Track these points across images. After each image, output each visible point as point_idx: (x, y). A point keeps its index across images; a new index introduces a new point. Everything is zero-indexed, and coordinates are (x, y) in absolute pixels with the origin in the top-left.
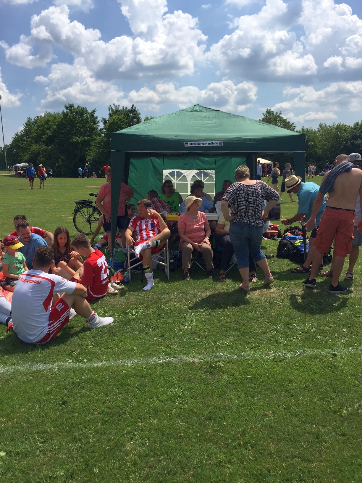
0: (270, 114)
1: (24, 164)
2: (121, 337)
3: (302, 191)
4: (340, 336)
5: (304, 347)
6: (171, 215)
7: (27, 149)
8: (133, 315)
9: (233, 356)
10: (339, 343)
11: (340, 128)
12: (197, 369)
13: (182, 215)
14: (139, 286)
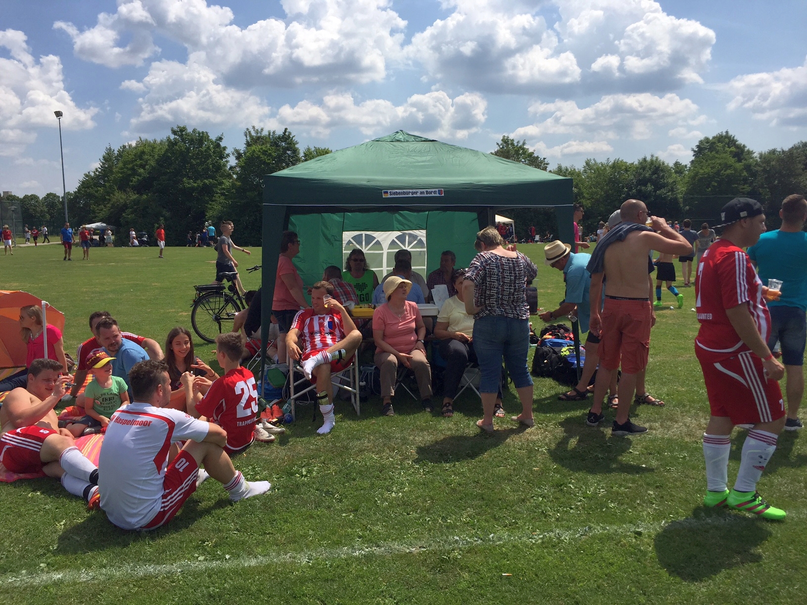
0: (508, 145)
1: (99, 224)
2: (286, 515)
3: (572, 267)
4: (644, 503)
5: (590, 522)
6: (361, 307)
7: (105, 199)
8: (302, 476)
9: (475, 541)
10: (645, 513)
11: (617, 166)
12: (417, 564)
13: (379, 307)
14: (310, 427)
